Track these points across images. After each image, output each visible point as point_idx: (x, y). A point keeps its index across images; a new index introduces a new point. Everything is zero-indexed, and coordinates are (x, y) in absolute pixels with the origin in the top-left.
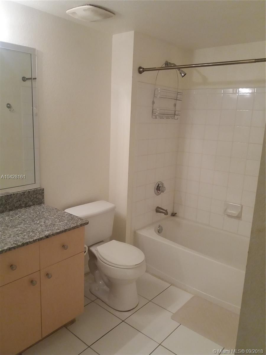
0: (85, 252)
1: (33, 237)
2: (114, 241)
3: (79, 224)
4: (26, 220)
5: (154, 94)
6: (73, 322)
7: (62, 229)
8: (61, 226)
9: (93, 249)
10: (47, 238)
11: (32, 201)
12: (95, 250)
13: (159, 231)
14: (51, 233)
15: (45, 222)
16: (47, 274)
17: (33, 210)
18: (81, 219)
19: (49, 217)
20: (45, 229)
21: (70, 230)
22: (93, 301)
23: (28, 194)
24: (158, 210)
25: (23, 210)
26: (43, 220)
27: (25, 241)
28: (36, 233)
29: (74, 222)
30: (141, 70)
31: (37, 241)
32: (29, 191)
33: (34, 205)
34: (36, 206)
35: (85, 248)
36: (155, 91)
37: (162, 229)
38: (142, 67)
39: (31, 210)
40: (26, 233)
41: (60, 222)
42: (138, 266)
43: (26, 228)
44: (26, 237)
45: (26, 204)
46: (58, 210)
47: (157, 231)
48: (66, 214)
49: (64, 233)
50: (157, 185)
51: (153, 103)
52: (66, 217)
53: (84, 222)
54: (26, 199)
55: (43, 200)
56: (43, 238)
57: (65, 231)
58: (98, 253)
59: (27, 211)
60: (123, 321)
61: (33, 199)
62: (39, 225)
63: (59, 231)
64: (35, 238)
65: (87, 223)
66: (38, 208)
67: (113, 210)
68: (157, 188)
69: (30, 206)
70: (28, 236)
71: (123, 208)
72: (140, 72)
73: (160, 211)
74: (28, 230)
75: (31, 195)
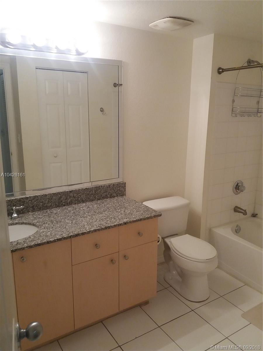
0: (158, 242)
1: (114, 222)
2: (187, 235)
3: (152, 215)
4: (110, 208)
5: (235, 93)
6: (146, 303)
7: (138, 218)
8: (138, 216)
9: (167, 240)
10: (125, 224)
11: (116, 193)
12: (169, 241)
13: (237, 231)
14: (128, 220)
15: (124, 211)
16: (125, 256)
17: (116, 200)
18: (155, 211)
19: (128, 207)
20: (124, 217)
21: (144, 220)
22: (166, 288)
23: (113, 186)
24: (237, 209)
25: (108, 200)
26: (123, 210)
27: (107, 225)
28: (117, 219)
29: (149, 213)
30: (220, 71)
31: (117, 226)
32: (114, 184)
33: (117, 196)
34: (119, 197)
35: (158, 237)
36: (235, 89)
37: (240, 229)
38: (222, 67)
39: (115, 200)
40: (109, 219)
41: (137, 212)
42: (209, 261)
43: (109, 215)
44: (108, 222)
45: (111, 195)
46: (136, 202)
47: (235, 230)
48: (143, 205)
49: (139, 222)
50: (236, 184)
51: (233, 101)
52: (142, 208)
53: (158, 214)
54: (111, 191)
55: (125, 193)
56: (122, 224)
57: (141, 220)
58: (172, 245)
59: (111, 201)
60: (192, 310)
61: (116, 191)
62: (120, 213)
63: (135, 219)
64: (115, 224)
65: (160, 215)
66: (120, 199)
67: (187, 206)
68: (236, 187)
69: (114, 197)
70: (110, 221)
71: (198, 205)
72: (220, 73)
73: (239, 211)
74: (111, 217)
75: (115, 188)
